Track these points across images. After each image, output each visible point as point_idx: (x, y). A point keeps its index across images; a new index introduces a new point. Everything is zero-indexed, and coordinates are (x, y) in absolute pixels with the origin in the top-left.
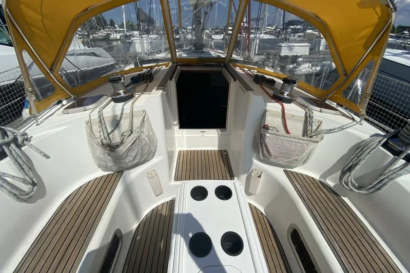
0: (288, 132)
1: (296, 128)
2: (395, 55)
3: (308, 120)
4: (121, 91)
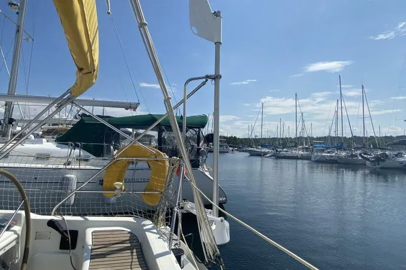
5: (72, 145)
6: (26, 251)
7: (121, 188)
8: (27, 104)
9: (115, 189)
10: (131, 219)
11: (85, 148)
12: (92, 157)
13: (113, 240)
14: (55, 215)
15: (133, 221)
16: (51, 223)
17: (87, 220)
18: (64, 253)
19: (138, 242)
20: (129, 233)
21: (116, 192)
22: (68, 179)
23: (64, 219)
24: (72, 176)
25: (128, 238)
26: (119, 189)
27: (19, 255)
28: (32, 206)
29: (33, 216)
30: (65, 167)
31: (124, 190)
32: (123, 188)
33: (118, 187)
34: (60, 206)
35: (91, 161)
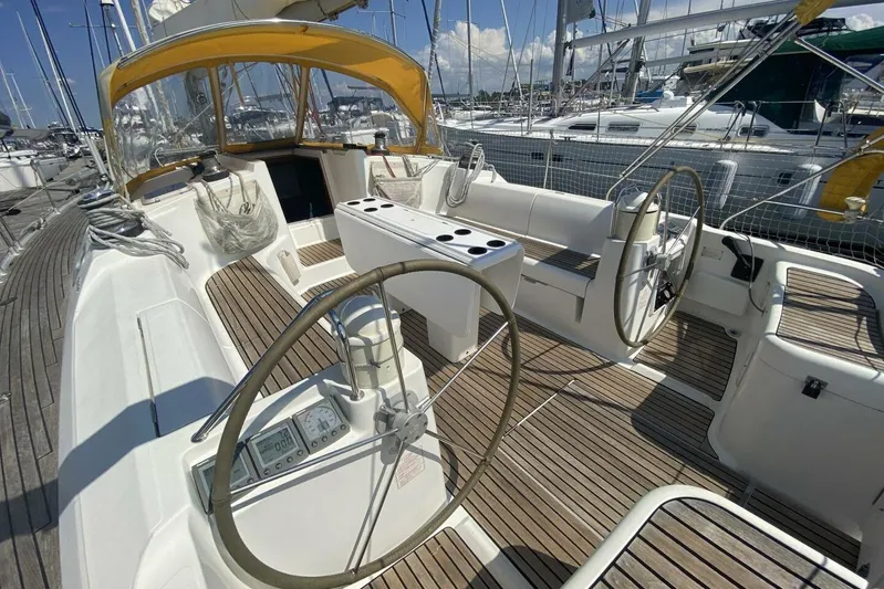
0: (394, 176)
1: (400, 173)
2: (486, 126)
3: (407, 165)
4: (215, 168)
5: (740, 106)
6: (690, 266)
7: (859, 210)
8: (663, 35)
9: (847, 208)
10: (870, 269)
11: (764, 112)
12: (774, 128)
13: (832, 292)
14: (725, 229)
15: (875, 273)
16: (728, 241)
17: (783, 248)
18: (735, 282)
19: (875, 307)
20: (860, 289)
21: (845, 214)
22: (724, 168)
23: (749, 241)
24: (730, 163)
25: (855, 296)
26: (854, 211)
27: (682, 266)
28: (708, 213)
29: (705, 228)
30: (719, 146)
31: (865, 214)
32: (863, 209)
33: (853, 207)
34: (734, 219)
35: (769, 136)
